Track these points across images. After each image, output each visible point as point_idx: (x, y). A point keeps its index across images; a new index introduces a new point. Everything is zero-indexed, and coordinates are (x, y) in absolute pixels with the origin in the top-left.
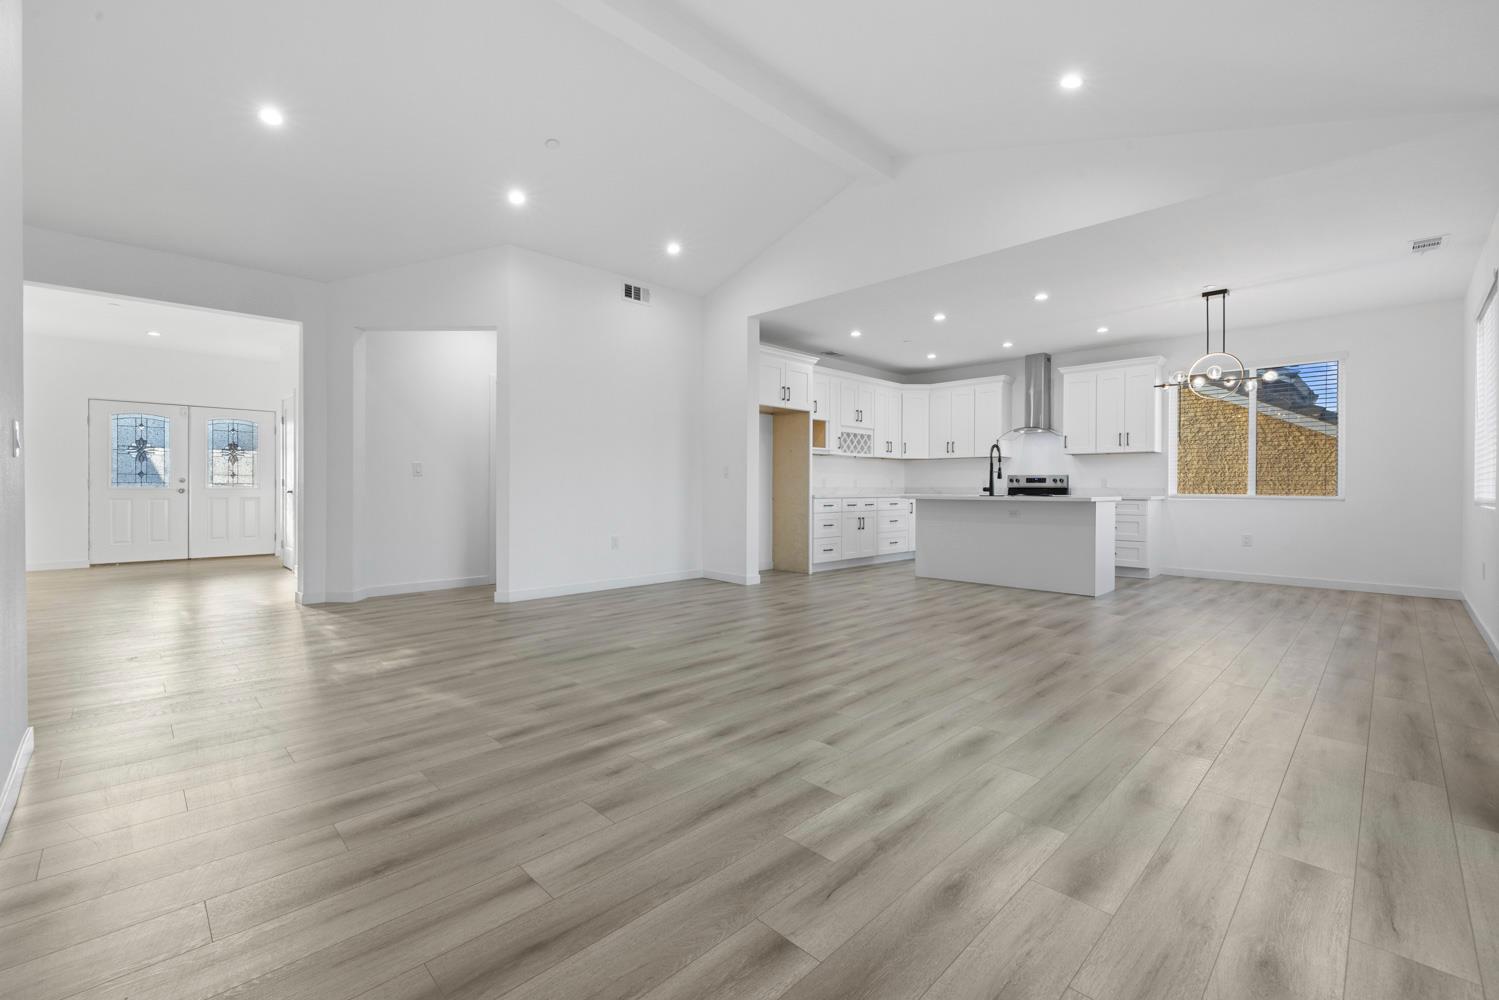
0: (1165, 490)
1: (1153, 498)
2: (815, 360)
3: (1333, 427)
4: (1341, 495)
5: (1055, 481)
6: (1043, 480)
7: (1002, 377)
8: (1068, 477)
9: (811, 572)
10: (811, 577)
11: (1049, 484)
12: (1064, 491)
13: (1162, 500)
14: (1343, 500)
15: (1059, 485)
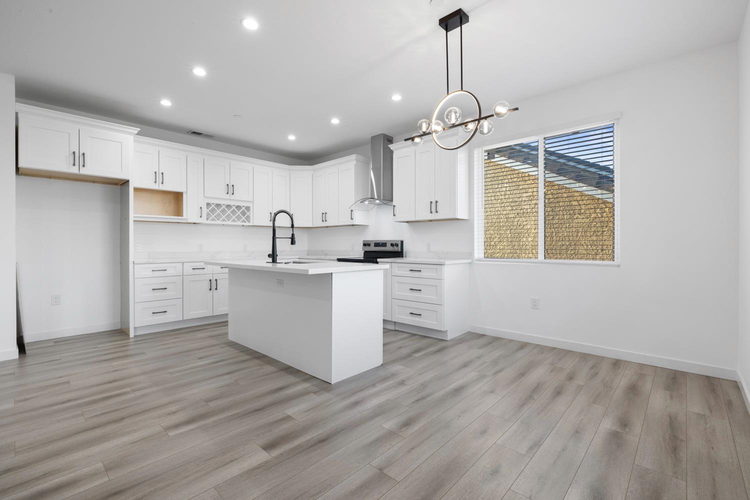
0: (471, 254)
1: (447, 262)
2: (136, 130)
3: (611, 195)
4: (617, 260)
5: (392, 245)
6: (384, 244)
7: (354, 157)
8: (402, 242)
9: (132, 335)
10: (131, 340)
11: (389, 248)
12: (399, 254)
13: (470, 263)
14: (619, 266)
15: (396, 249)
